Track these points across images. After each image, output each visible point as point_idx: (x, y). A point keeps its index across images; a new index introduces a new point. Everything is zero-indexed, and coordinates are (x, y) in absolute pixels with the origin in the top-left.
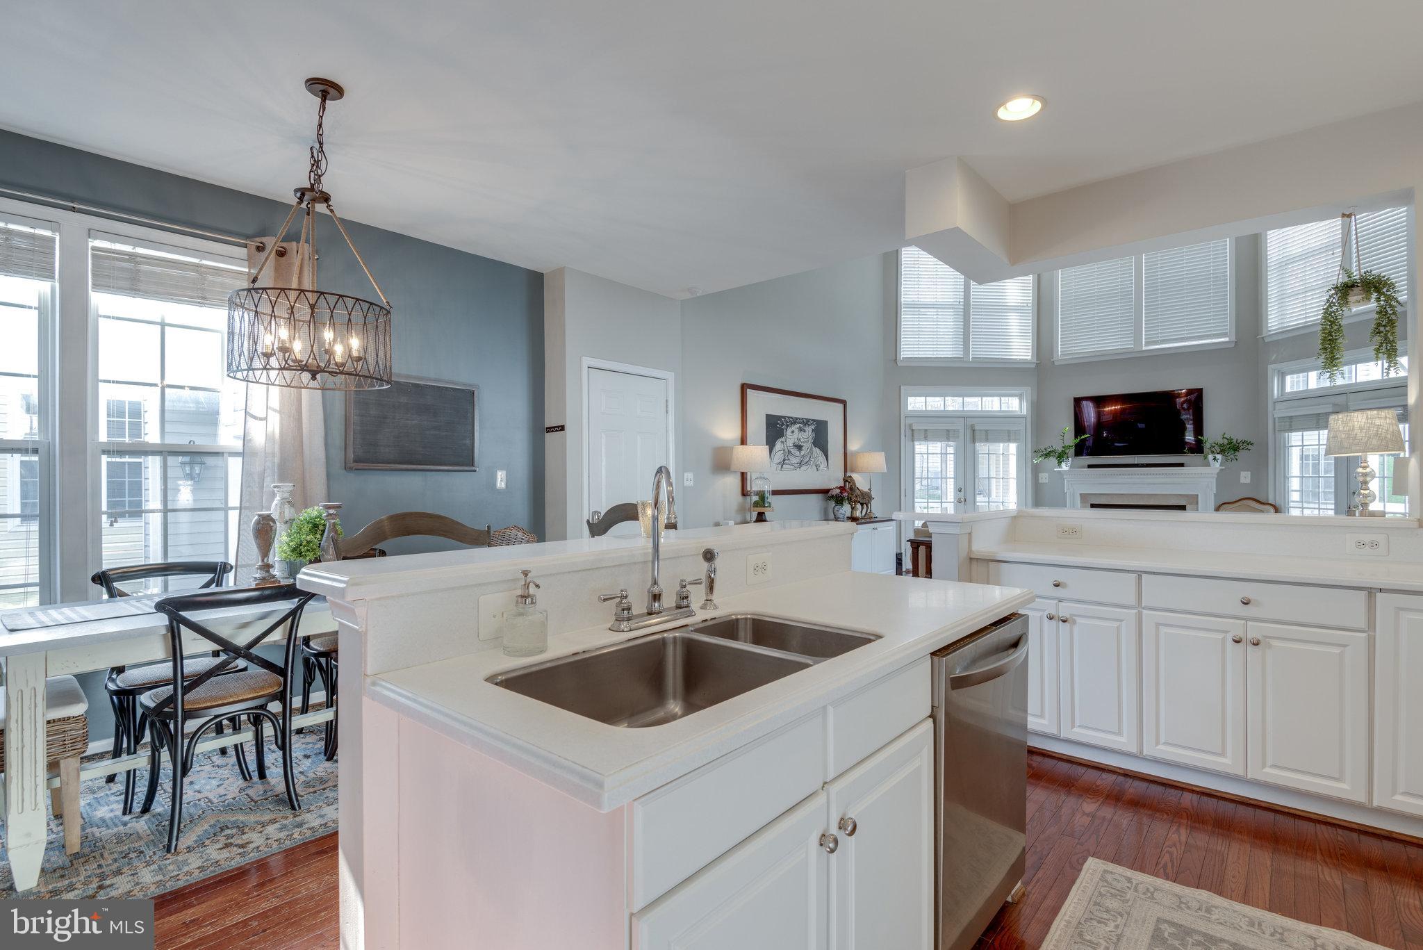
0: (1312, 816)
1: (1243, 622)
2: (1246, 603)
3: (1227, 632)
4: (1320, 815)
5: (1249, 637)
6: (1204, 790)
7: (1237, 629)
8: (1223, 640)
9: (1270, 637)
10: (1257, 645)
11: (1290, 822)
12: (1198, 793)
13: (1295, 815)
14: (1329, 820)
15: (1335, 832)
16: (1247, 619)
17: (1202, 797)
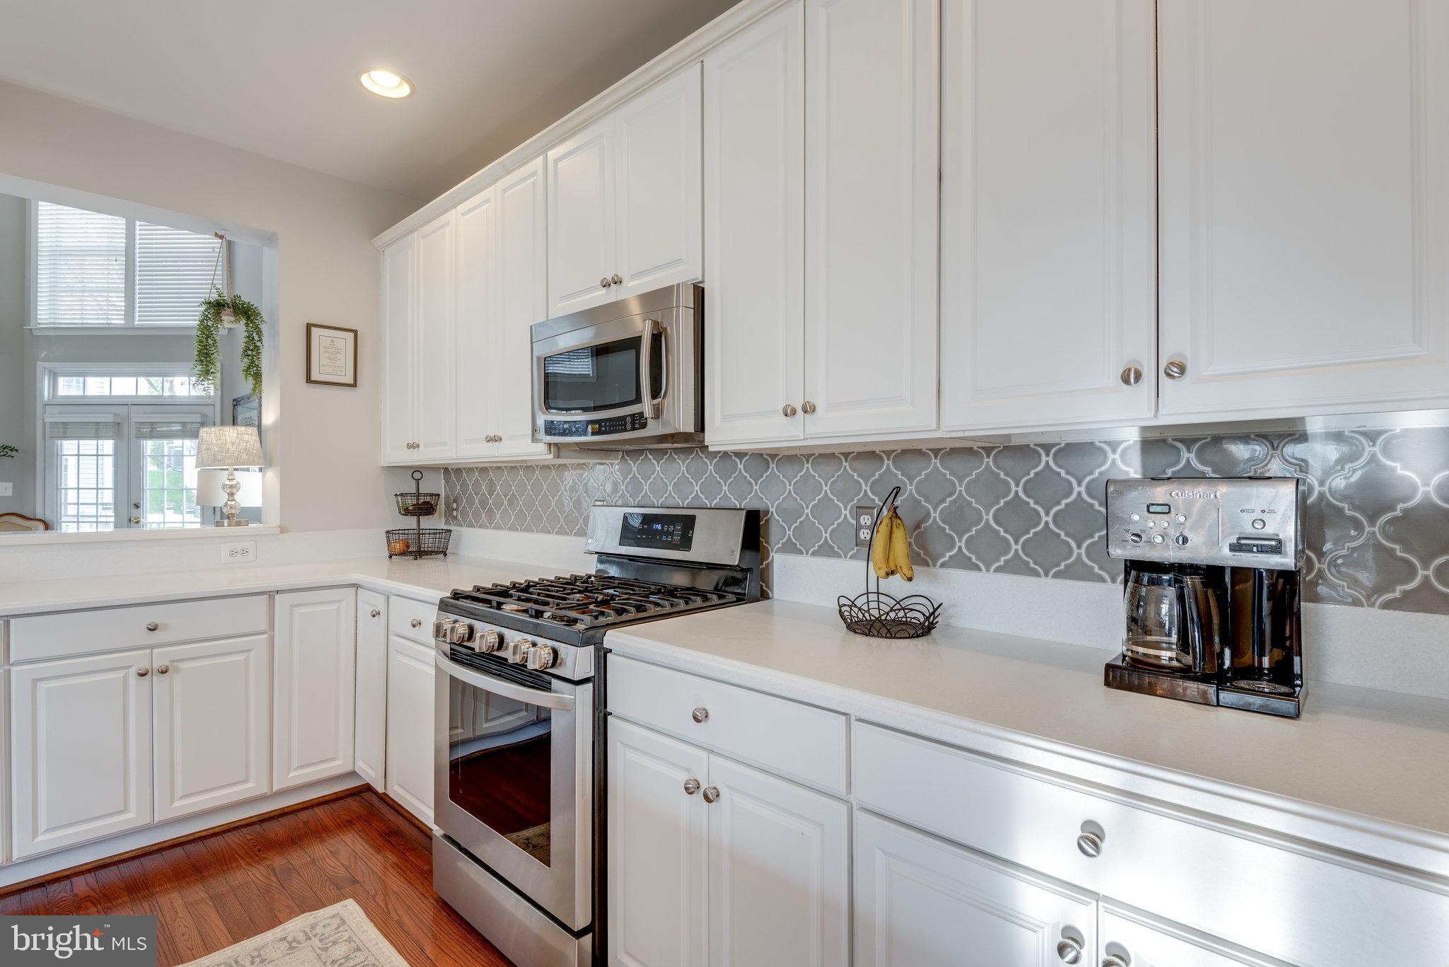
0: (217, 830)
1: (148, 651)
2: (153, 629)
3: (129, 667)
4: (224, 825)
5: (156, 666)
6: (96, 863)
7: (140, 660)
8: (125, 679)
9: (178, 661)
10: (166, 672)
11: (199, 847)
12: (89, 871)
13: (201, 837)
14: (233, 826)
15: (241, 833)
16: (152, 647)
17: (97, 873)
